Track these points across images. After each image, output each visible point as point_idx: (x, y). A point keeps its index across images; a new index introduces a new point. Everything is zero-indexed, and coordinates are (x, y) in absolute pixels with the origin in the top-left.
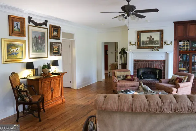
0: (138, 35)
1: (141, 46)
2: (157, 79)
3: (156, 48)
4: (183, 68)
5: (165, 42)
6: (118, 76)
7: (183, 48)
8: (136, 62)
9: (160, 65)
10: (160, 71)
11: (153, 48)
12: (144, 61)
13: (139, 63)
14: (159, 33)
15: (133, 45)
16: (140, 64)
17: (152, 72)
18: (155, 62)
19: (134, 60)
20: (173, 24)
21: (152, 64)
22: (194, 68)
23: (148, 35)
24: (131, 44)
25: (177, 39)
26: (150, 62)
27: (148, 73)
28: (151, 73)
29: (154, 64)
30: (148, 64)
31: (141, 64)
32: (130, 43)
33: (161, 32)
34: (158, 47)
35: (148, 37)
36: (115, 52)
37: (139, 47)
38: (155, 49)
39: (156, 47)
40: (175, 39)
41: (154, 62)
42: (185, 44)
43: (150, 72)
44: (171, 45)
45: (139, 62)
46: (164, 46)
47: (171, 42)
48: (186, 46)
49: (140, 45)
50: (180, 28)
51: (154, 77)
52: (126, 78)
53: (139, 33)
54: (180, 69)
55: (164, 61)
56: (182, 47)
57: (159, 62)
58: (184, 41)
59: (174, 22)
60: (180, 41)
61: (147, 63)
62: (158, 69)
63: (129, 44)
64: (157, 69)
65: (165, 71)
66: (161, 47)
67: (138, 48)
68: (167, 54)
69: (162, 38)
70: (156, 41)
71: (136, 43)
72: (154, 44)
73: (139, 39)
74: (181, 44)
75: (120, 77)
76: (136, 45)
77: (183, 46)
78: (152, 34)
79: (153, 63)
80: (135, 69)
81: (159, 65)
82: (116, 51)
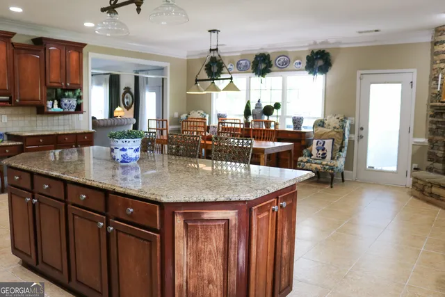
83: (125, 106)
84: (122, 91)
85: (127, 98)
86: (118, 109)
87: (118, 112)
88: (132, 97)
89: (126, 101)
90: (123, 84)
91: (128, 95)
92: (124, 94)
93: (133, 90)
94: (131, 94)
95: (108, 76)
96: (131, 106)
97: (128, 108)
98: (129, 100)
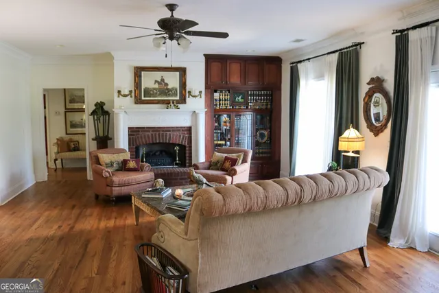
0: (136, 74)
1: (143, 98)
2: (176, 164)
3: (173, 103)
4: (221, 140)
5: (189, 92)
6: (106, 164)
7: (220, 104)
8: (134, 132)
9: (182, 137)
10: (182, 147)
11: (168, 102)
12: (151, 130)
13: (140, 133)
14: (178, 74)
15: (125, 96)
16: (143, 135)
17: (165, 151)
18: (173, 131)
19: (129, 128)
20: (203, 59)
21: (166, 136)
22: (238, 140)
23: (158, 75)
24: (122, 93)
25: (211, 88)
26: (163, 131)
27: (157, 154)
28: (164, 153)
29: (170, 135)
30: (159, 135)
31: (145, 136)
32: (119, 92)
33: (182, 71)
34: (176, 100)
35: (156, 81)
36: (65, 112)
37: (139, 101)
38: (172, 105)
39: (173, 100)
40: (207, 87)
41: (170, 131)
42: (223, 97)
43: (161, 152)
44: (201, 97)
45: (139, 131)
46: (187, 99)
47: (200, 92)
48: (225, 100)
49: (141, 96)
50: (216, 66)
51: (169, 160)
52: (123, 167)
53: (138, 71)
54: (215, 142)
55: (189, 129)
56: (218, 102)
57: (179, 130)
58: (221, 92)
59: (205, 55)
60: (216, 91)
61: (157, 133)
62: (178, 145)
63: (116, 94)
64: (175, 145)
65: (191, 147)
66: (183, 100)
67: (136, 103)
68: (194, 114)
69: (183, 85)
70: (173, 88)
71: (131, 92)
72: (169, 95)
73: (138, 85)
74: (216, 95)
75: (112, 165)
76: (131, 97)
77: (220, 100)
78: (165, 75)
79: (168, 133)
80: (132, 147)
81: (180, 136)
82: (66, 109)
83: (371, 126)
84: (364, 88)
85: (377, 104)
86: (351, 133)
87: (349, 140)
88: (388, 102)
89: (373, 111)
90: (367, 73)
91: (378, 96)
92: (370, 95)
93: (390, 86)
94: (386, 94)
95: (335, 57)
96: (385, 126)
97: (377, 131)
98: (380, 108)
